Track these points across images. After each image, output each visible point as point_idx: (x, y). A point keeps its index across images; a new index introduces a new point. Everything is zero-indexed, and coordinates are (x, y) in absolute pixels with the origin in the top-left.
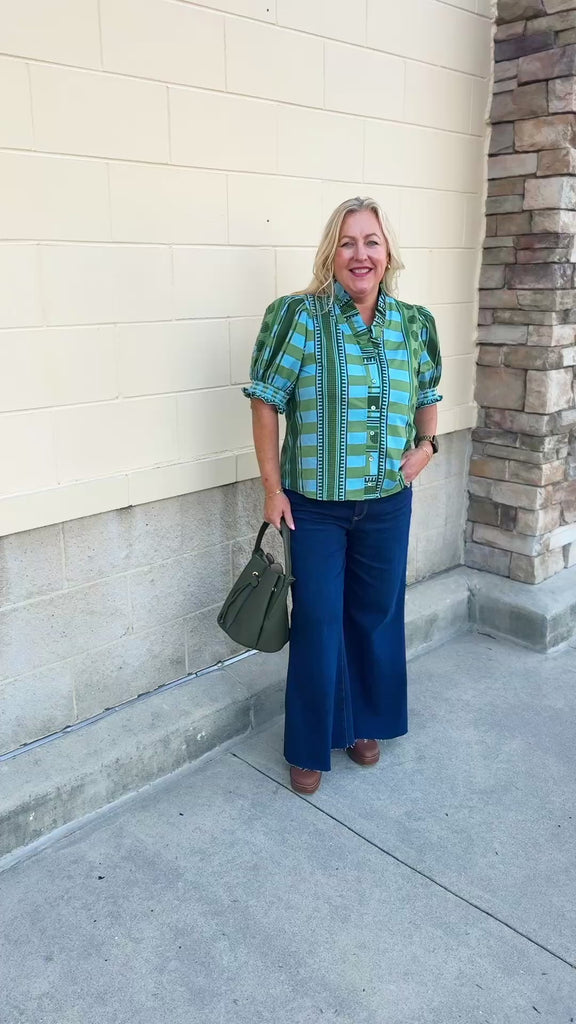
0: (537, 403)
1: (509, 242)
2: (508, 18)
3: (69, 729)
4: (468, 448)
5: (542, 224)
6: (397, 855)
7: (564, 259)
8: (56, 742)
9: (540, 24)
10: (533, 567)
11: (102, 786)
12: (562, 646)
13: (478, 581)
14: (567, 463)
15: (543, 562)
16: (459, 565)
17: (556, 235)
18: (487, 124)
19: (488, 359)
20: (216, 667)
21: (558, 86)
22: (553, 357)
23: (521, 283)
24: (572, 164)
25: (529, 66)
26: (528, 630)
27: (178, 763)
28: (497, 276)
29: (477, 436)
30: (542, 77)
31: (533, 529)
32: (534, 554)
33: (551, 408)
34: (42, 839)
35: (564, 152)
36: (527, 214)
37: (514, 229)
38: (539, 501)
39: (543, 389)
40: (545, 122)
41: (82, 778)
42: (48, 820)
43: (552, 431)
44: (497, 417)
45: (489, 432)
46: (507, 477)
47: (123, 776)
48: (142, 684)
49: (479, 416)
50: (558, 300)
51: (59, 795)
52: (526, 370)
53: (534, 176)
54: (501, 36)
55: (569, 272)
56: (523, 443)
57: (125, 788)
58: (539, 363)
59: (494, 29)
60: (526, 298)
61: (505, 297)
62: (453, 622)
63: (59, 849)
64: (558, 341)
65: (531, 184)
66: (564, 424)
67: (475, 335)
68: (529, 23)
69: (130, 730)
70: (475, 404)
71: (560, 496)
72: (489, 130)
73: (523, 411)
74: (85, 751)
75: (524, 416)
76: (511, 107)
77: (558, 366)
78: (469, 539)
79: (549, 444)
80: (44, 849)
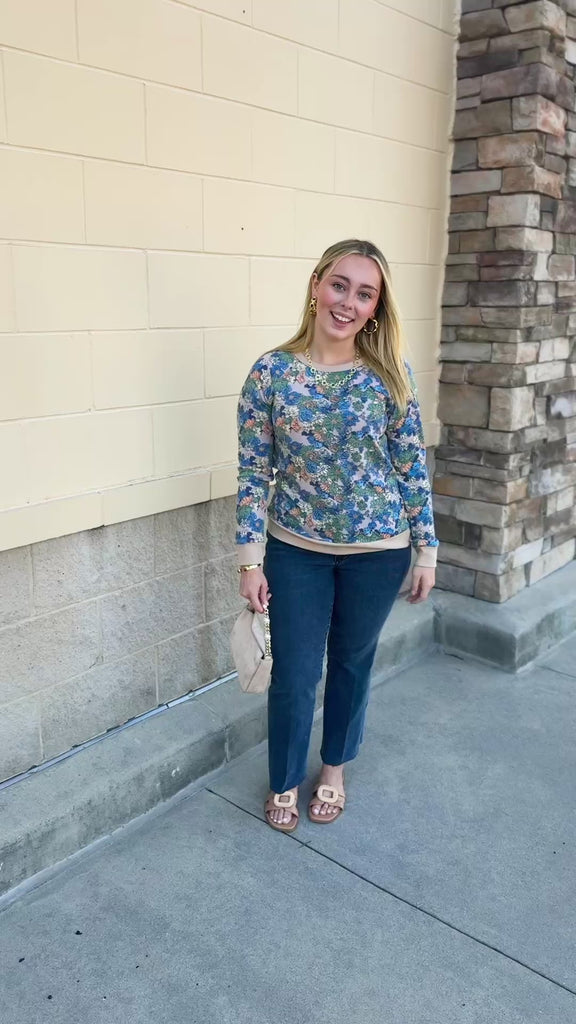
0: (501, 420)
1: (472, 259)
2: (470, 36)
3: (35, 770)
5: (506, 241)
6: (393, 891)
7: (528, 277)
8: (23, 783)
9: (504, 42)
10: (498, 586)
11: (74, 831)
12: (529, 665)
13: (443, 601)
14: (529, 480)
15: (507, 581)
17: (520, 253)
18: (450, 140)
19: (451, 376)
20: (187, 698)
21: (523, 104)
22: (517, 374)
23: (485, 300)
24: (536, 182)
25: (493, 83)
26: (496, 650)
27: (152, 802)
28: (460, 294)
29: (440, 454)
30: (506, 94)
31: (498, 548)
32: (500, 572)
33: (516, 426)
34: (11, 891)
35: (529, 169)
36: (489, 233)
37: (477, 246)
38: (504, 519)
39: (508, 407)
40: (509, 139)
41: (53, 823)
42: (17, 870)
43: (516, 449)
44: (461, 435)
45: (453, 450)
46: (471, 495)
47: (96, 819)
48: (109, 718)
49: (442, 434)
50: (523, 317)
51: (29, 842)
52: (490, 388)
53: (498, 193)
54: (465, 54)
55: (532, 290)
56: (487, 461)
57: (98, 832)
58: (503, 380)
59: (457, 46)
60: (490, 316)
61: (469, 315)
62: (420, 645)
63: (30, 902)
64: (522, 359)
65: (495, 201)
66: (527, 441)
67: (438, 353)
68: (493, 41)
69: (101, 768)
70: (438, 422)
71: (523, 513)
72: (451, 147)
73: (487, 428)
74: (54, 794)
75: (489, 435)
76: (475, 123)
77: (522, 383)
79: (513, 462)
80: (13, 903)
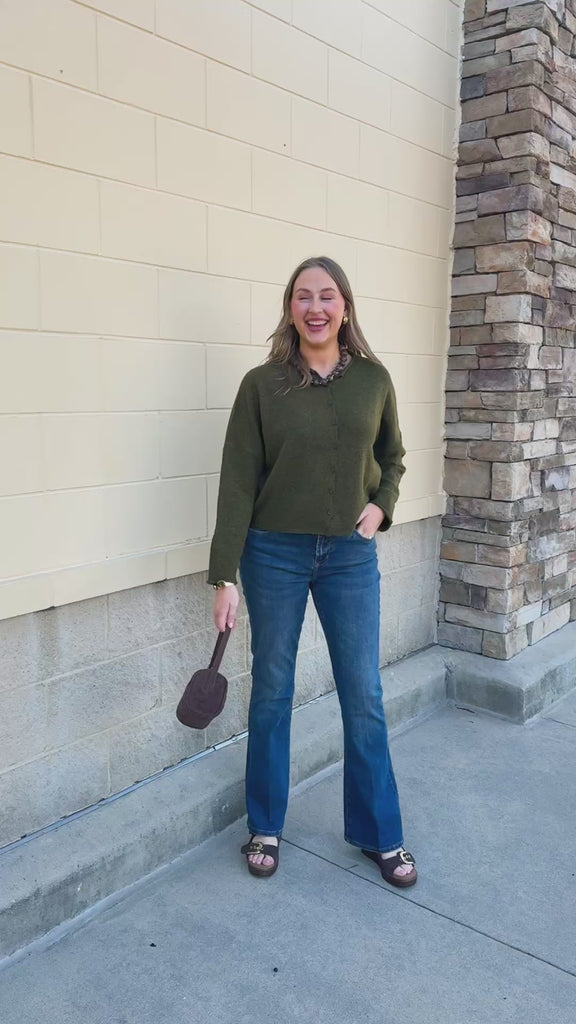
0: (502, 491)
1: (472, 350)
2: (468, 161)
3: (104, 802)
4: (439, 533)
5: (501, 335)
7: (522, 366)
8: (94, 814)
9: (498, 166)
10: (504, 643)
11: (139, 858)
12: (535, 717)
13: (453, 658)
14: (528, 547)
15: (512, 639)
16: (433, 645)
17: (516, 344)
18: (451, 249)
19: (455, 453)
20: (230, 742)
21: (515, 218)
22: (515, 451)
23: (484, 387)
24: (528, 284)
25: (488, 200)
26: (505, 703)
27: (205, 836)
28: (461, 381)
29: (446, 522)
30: (501, 210)
31: (503, 607)
32: (505, 631)
33: (515, 497)
34: (88, 911)
35: (521, 273)
36: (489, 327)
37: (476, 340)
38: (508, 582)
39: (508, 479)
40: (503, 247)
41: (124, 849)
42: (93, 891)
43: (516, 517)
44: (465, 505)
45: (459, 519)
46: (476, 560)
47: (160, 846)
48: (166, 758)
49: (448, 504)
50: (519, 401)
51: (103, 866)
52: (491, 463)
53: (495, 294)
54: (461, 176)
55: (526, 377)
56: (490, 528)
57: (160, 859)
58: (503, 456)
59: (456, 169)
60: (490, 399)
61: (470, 398)
62: (434, 699)
64: (519, 436)
65: (491, 301)
66: (526, 510)
67: (443, 432)
68: (487, 165)
69: (162, 802)
70: (445, 493)
71: (524, 577)
72: (452, 255)
73: (490, 498)
74: (123, 823)
75: (492, 503)
76: (473, 234)
77: (520, 459)
78: (442, 620)
79: (514, 528)
80: (90, 921)
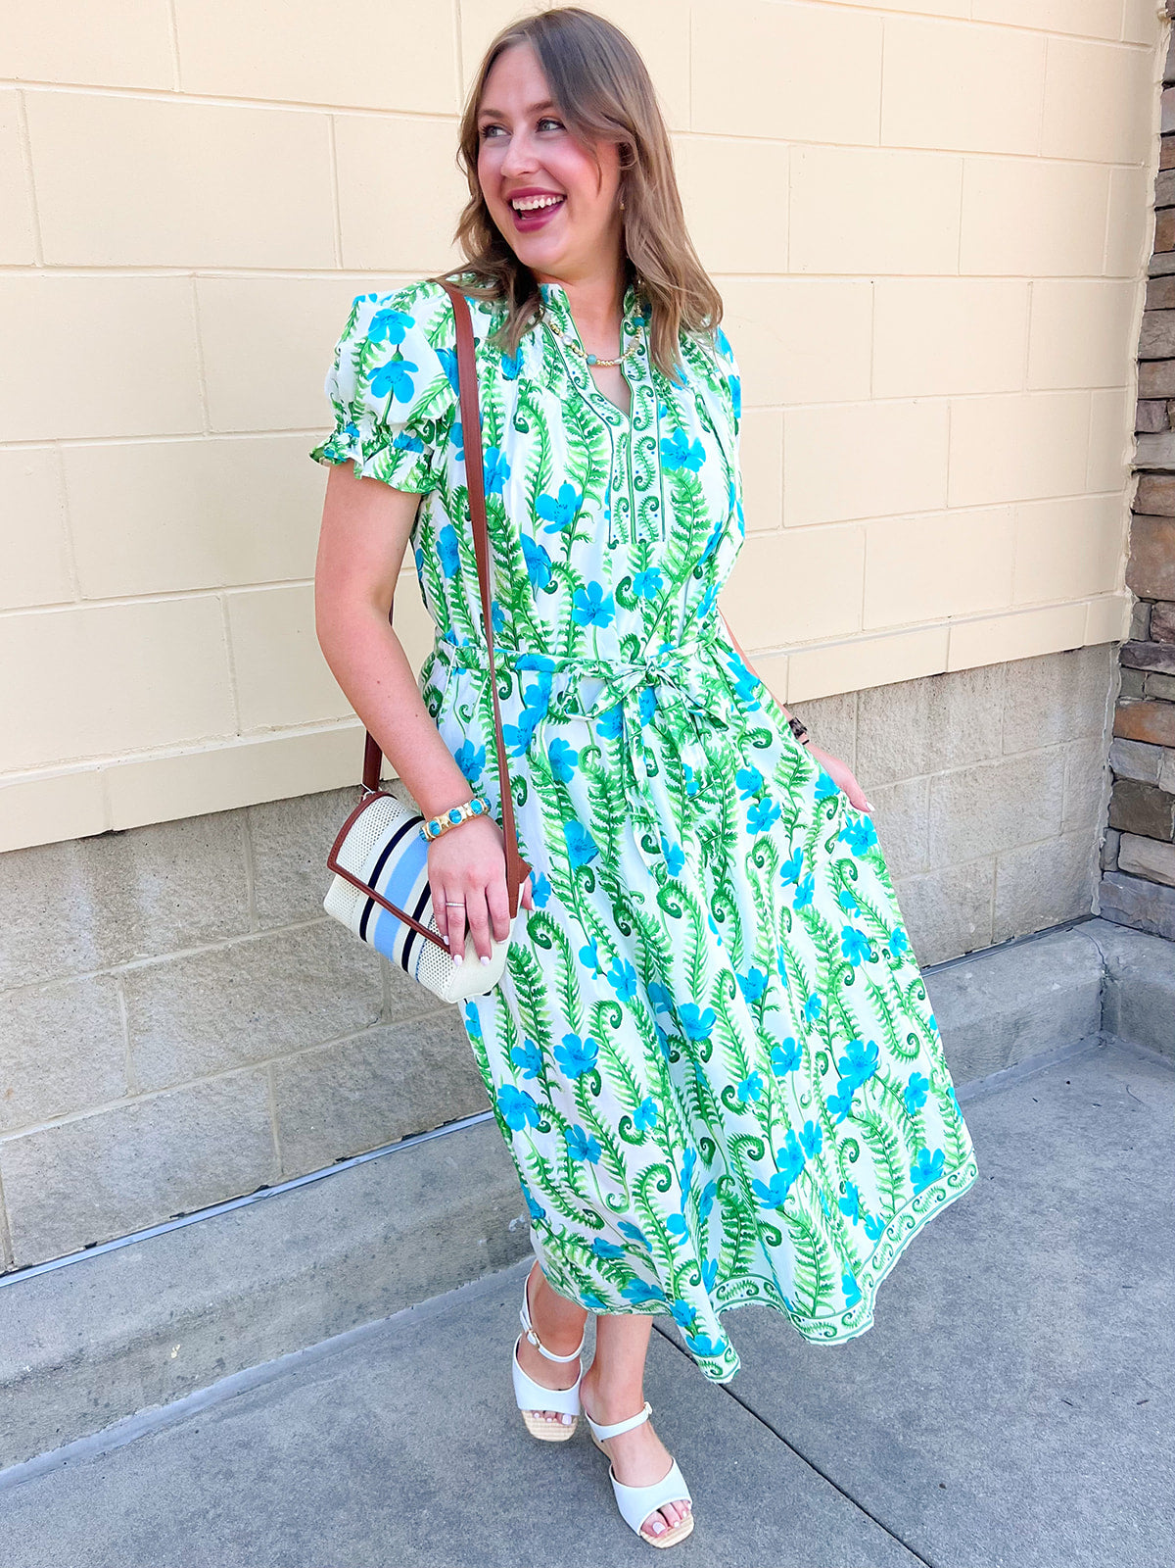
3: (265, 1193)
4: (1113, 681)
11: (315, 1305)
13: (1123, 950)
16: (1091, 917)
18: (1162, 19)
19: (1155, 501)
27: (471, 1271)
29: (1132, 658)
34: (197, 1393)
41: (275, 1287)
42: (207, 1359)
44: (1173, 620)
45: (1154, 650)
47: (357, 1288)
48: (407, 1118)
49: (1136, 618)
57: (363, 1311)
62: (1065, 1033)
63: (224, 1416)
67: (1129, 455)
69: (378, 1203)
70: (1129, 593)
72: (1165, 33)
74: (287, 1237)
78: (1112, 866)
